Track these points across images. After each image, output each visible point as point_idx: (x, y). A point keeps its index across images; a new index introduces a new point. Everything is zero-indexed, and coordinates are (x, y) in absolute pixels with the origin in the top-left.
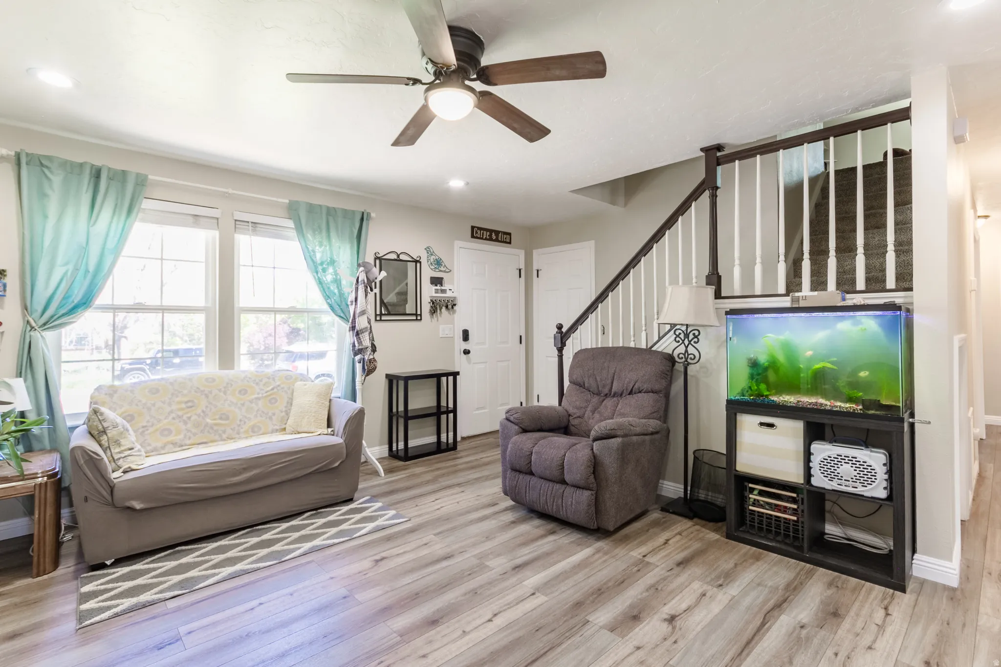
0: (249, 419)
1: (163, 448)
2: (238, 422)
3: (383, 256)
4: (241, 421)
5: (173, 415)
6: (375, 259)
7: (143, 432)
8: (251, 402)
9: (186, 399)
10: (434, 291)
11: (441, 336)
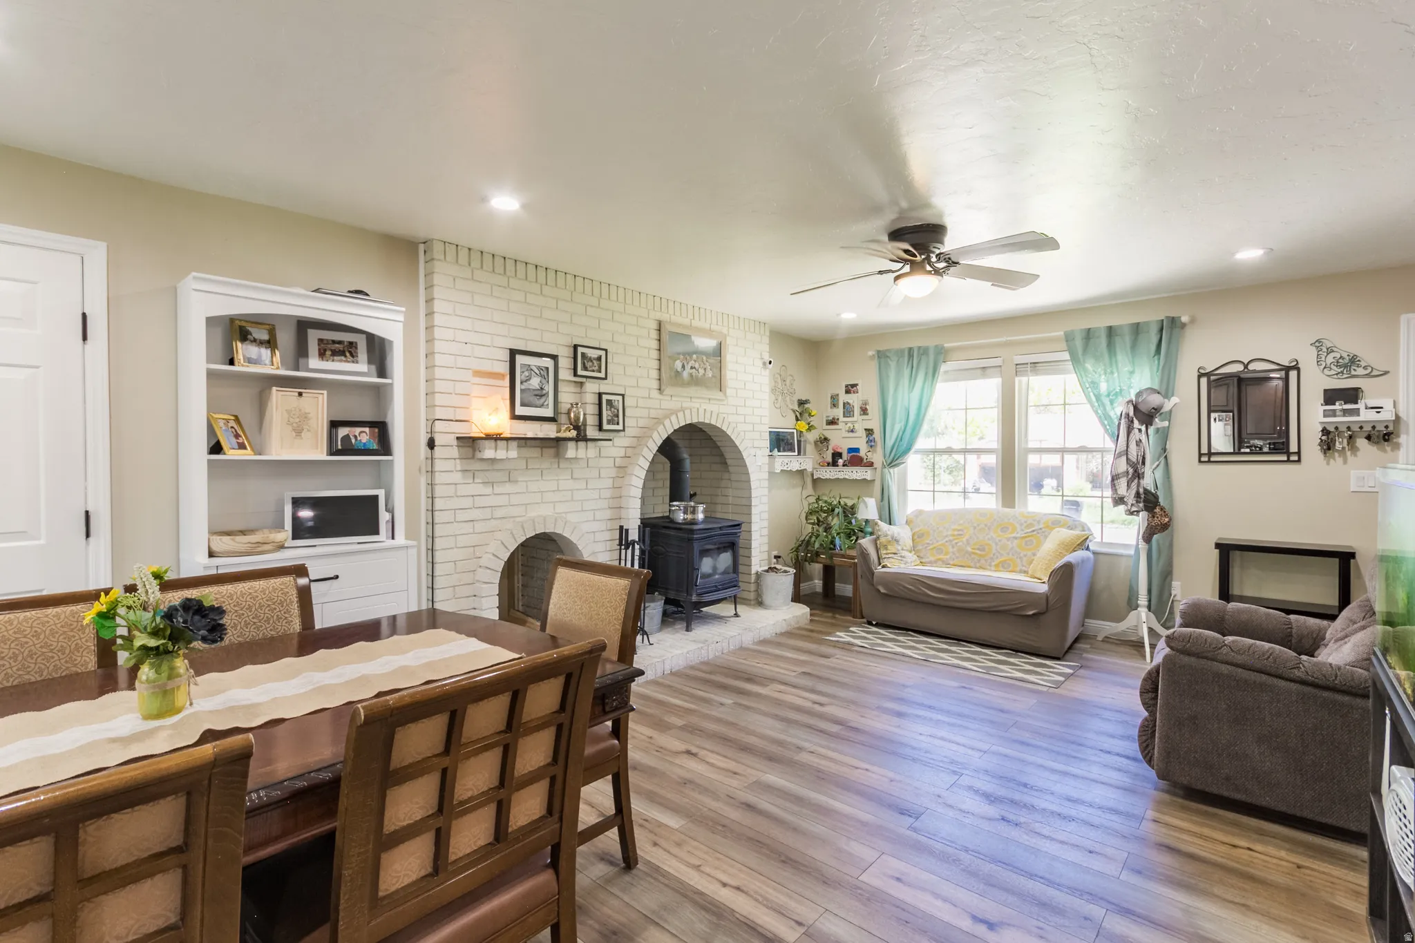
0: (1002, 555)
1: (936, 562)
2: (992, 555)
3: (1213, 371)
4: (994, 555)
5: (947, 539)
6: (1200, 376)
7: (926, 547)
8: (1008, 539)
9: (959, 528)
10: (1321, 413)
11: (1352, 490)
